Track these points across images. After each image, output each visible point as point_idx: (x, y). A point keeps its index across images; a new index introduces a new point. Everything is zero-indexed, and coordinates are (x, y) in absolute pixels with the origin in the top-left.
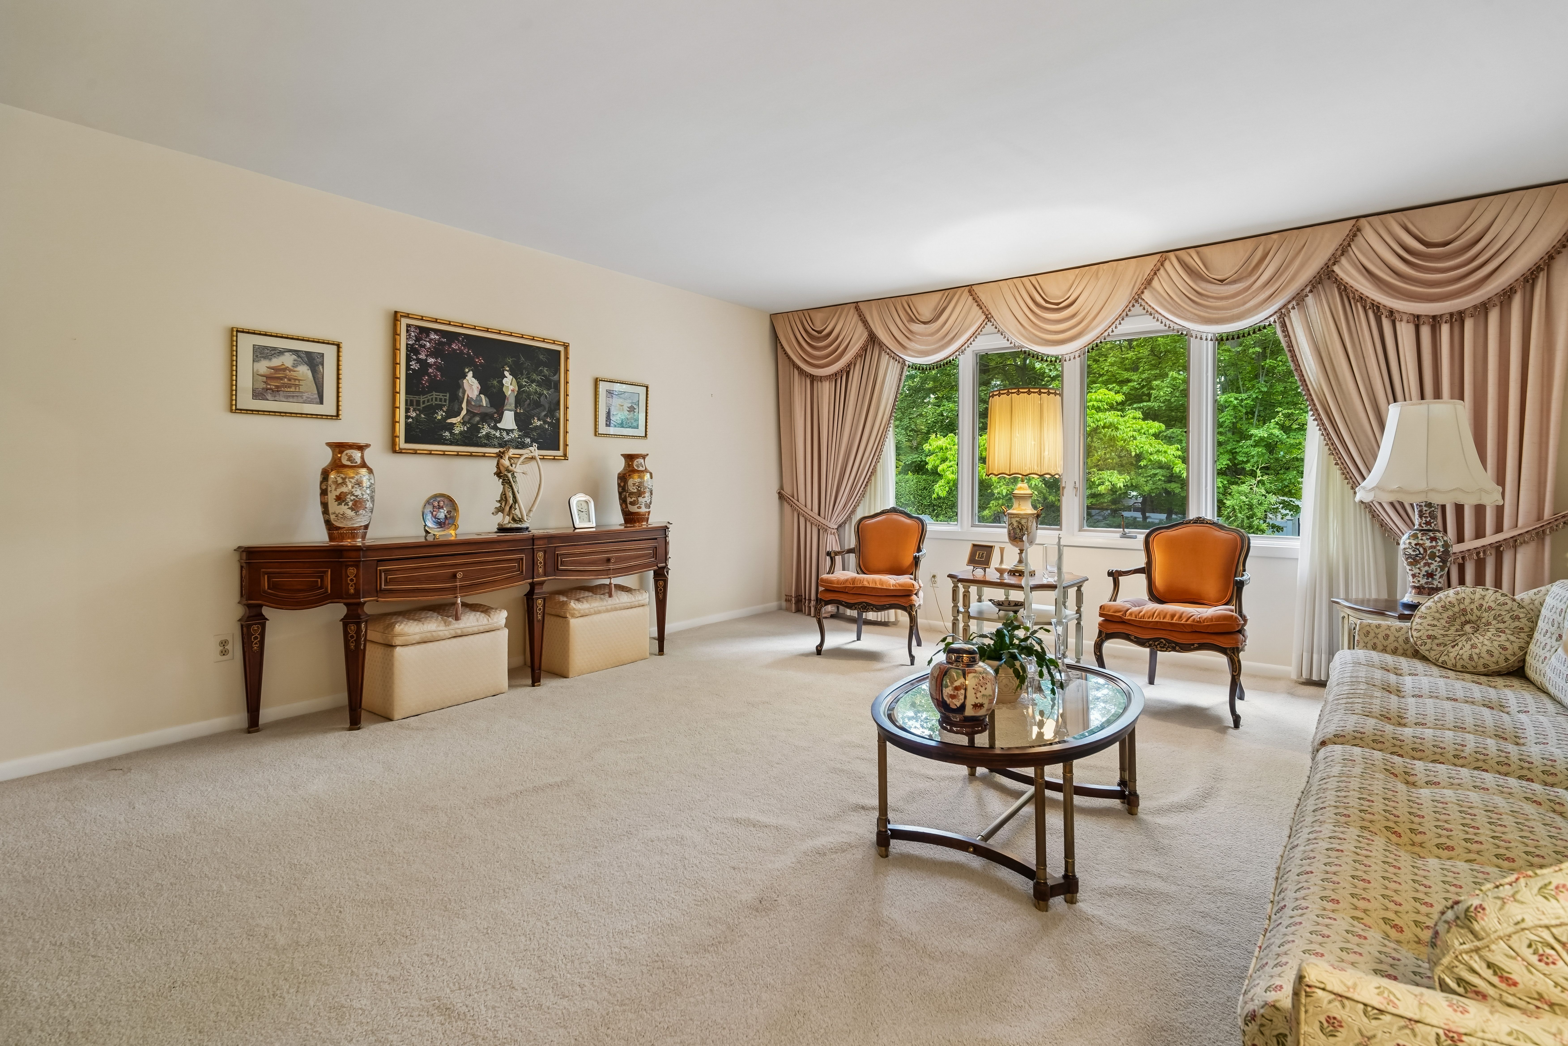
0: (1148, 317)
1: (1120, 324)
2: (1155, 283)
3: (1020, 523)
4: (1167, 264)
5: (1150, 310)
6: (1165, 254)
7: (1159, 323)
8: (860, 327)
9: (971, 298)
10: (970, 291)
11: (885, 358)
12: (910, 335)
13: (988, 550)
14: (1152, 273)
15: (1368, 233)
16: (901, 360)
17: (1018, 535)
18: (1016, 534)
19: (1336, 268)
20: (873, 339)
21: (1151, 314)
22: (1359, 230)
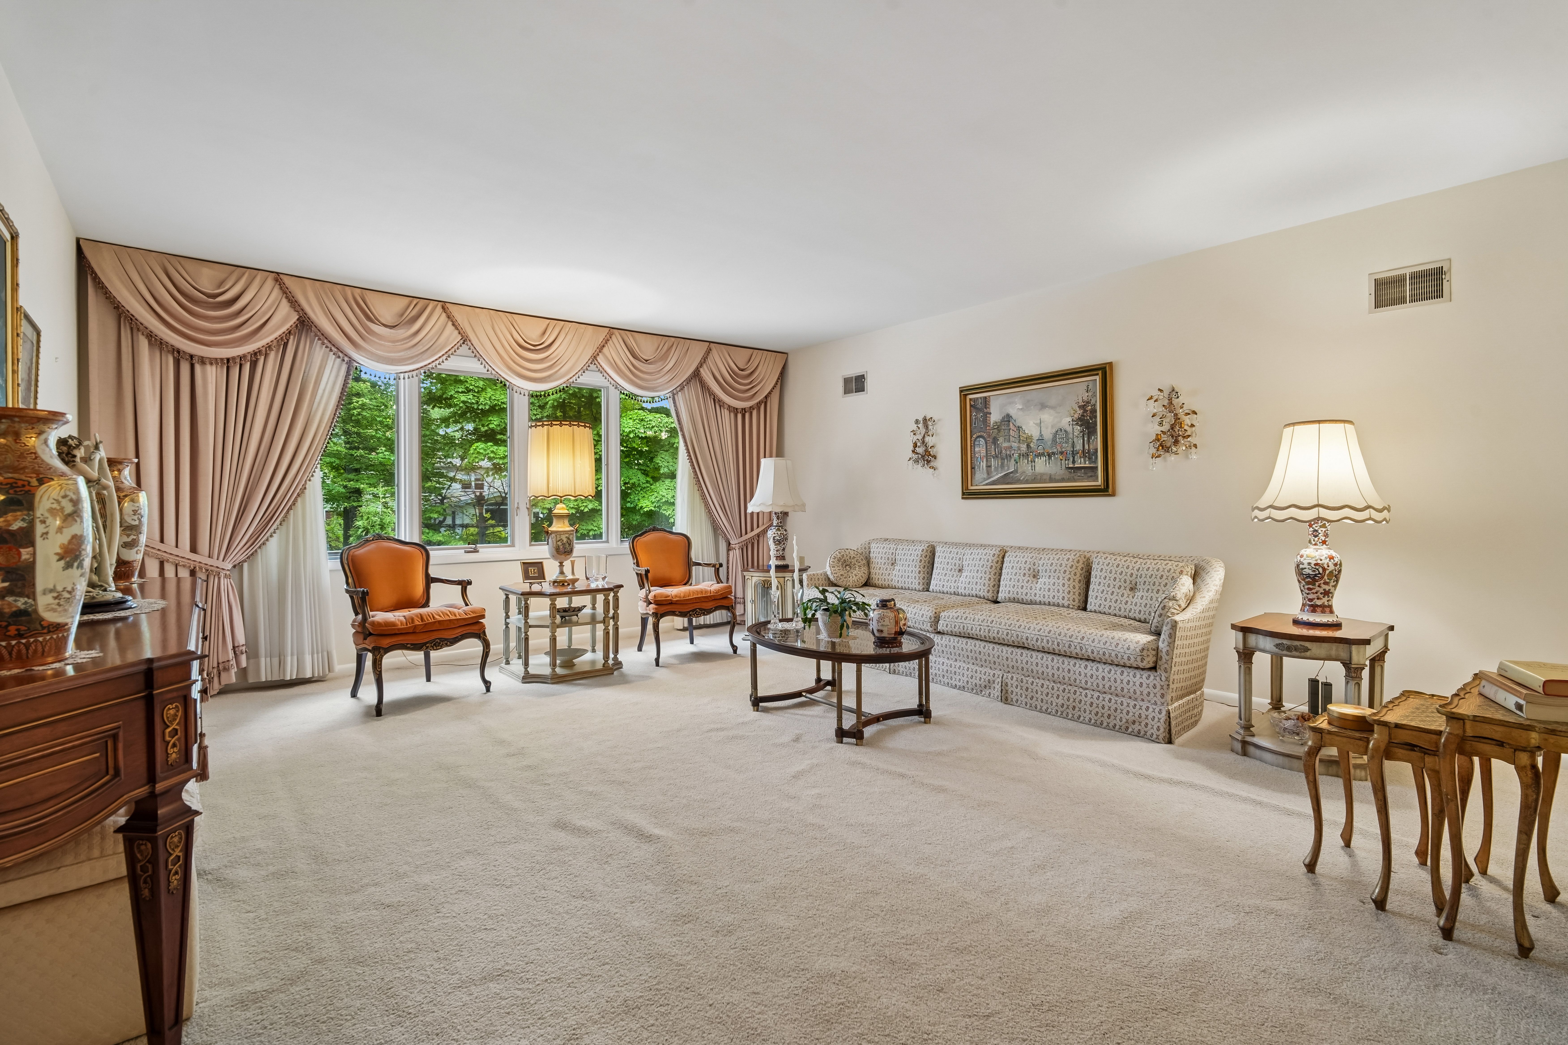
0: (599, 373)
1: (582, 375)
2: (605, 350)
3: (569, 539)
4: (613, 337)
5: (601, 369)
6: (612, 330)
7: (607, 380)
8: (285, 307)
9: (444, 315)
10: (443, 308)
11: (319, 351)
12: (366, 334)
13: (539, 566)
14: (604, 341)
15: (715, 354)
16: (346, 359)
17: (563, 551)
18: (565, 548)
19: (701, 370)
20: (304, 324)
21: (601, 373)
22: (710, 350)
